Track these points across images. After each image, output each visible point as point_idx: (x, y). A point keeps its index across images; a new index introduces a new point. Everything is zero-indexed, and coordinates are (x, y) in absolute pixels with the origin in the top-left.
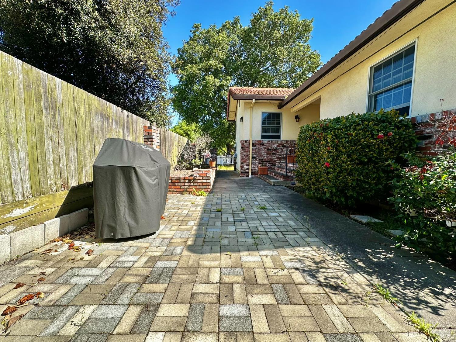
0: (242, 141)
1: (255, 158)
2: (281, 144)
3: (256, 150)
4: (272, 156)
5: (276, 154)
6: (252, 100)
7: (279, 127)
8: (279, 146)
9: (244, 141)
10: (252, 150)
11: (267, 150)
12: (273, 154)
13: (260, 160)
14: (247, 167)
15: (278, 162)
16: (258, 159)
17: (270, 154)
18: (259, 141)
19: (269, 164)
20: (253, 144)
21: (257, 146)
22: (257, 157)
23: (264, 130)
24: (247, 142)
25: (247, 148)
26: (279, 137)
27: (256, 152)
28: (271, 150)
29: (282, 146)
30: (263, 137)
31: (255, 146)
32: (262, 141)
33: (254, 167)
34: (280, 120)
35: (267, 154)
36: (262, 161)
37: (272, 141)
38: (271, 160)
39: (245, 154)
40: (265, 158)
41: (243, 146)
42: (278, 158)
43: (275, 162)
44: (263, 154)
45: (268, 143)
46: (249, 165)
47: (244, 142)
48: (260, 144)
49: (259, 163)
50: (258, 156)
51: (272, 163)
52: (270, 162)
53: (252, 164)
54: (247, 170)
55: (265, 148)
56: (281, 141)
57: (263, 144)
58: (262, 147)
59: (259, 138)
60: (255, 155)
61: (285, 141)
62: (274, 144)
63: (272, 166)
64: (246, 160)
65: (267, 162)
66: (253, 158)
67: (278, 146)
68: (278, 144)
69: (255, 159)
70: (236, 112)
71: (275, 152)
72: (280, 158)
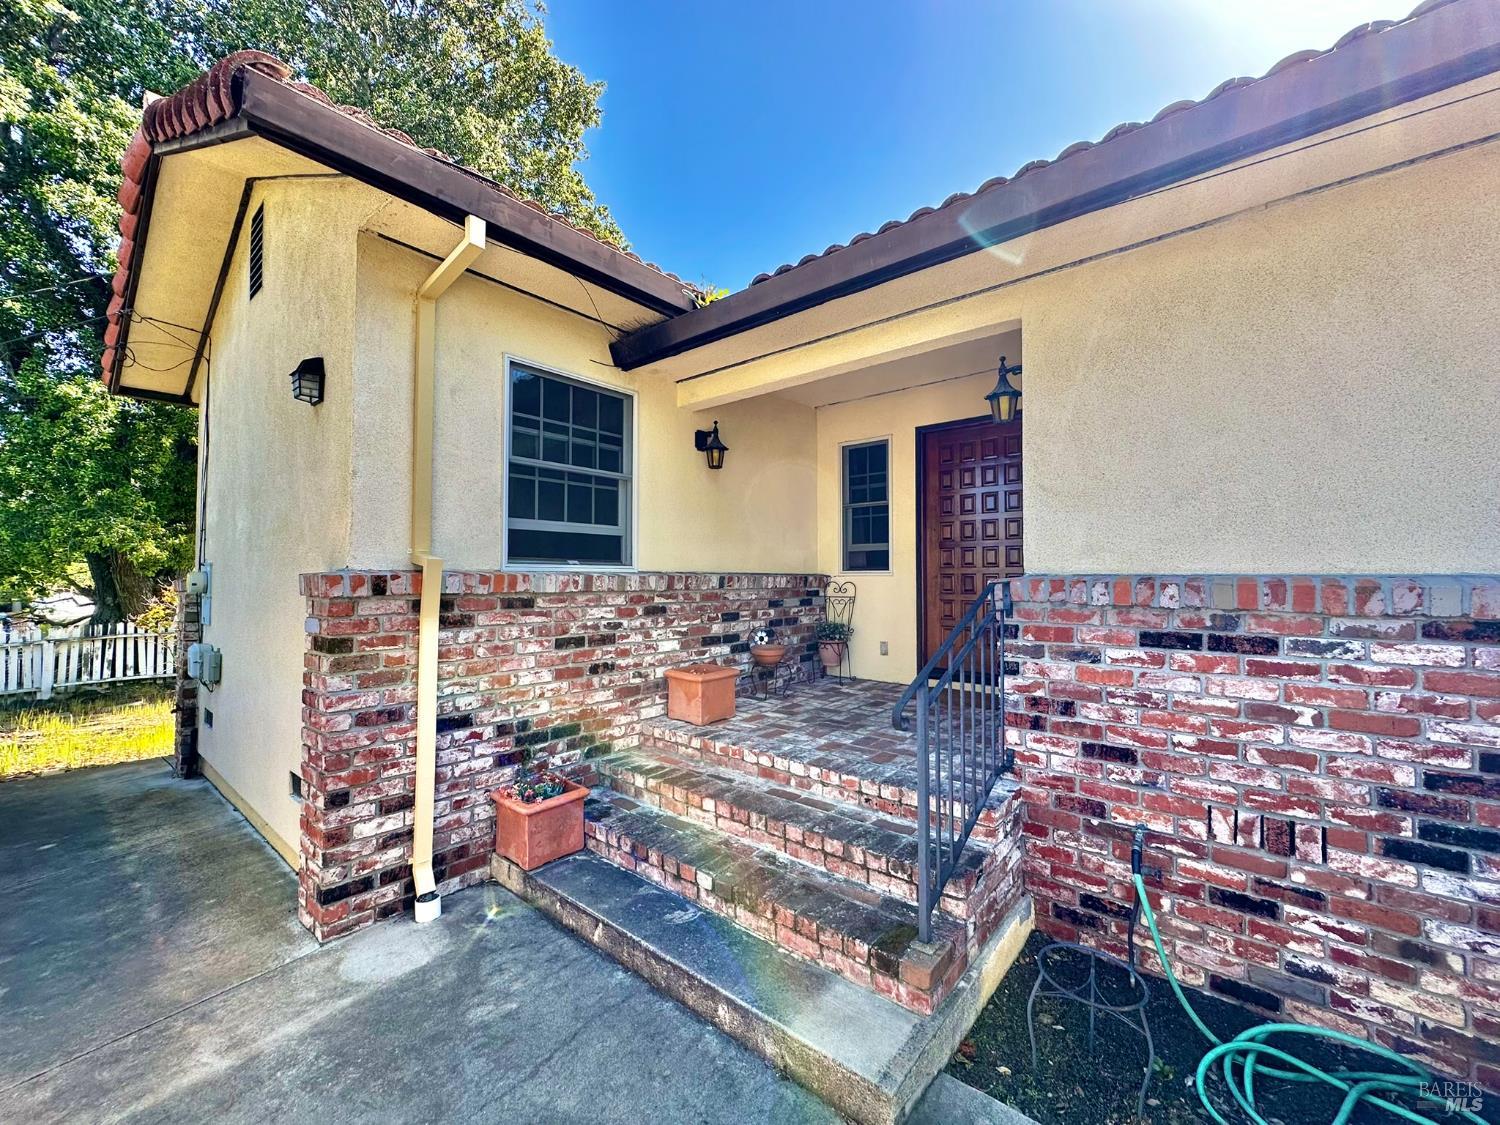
0: (333, 580)
1: (464, 722)
2: (638, 599)
3: (469, 653)
4: (589, 686)
5: (609, 667)
6: (458, 216)
7: (614, 482)
8: (631, 614)
9: (358, 581)
10: (443, 656)
11: (559, 645)
12: (594, 670)
13: (502, 730)
14: (393, 823)
15: (624, 719)
16: (488, 732)
17: (578, 673)
18: (499, 578)
19: (571, 746)
20: (446, 604)
21: (481, 619)
22: (486, 715)
23: (522, 493)
24: (393, 587)
25: (392, 641)
26: (611, 550)
27: (471, 671)
28: (579, 642)
29: (649, 612)
30: (522, 546)
31: (465, 622)
32: (525, 577)
33: (458, 805)
34: (619, 442)
35: (559, 675)
36: (519, 741)
37: (589, 578)
38: (583, 714)
39: (371, 700)
40: (544, 707)
41: (345, 631)
42: (625, 692)
43: (608, 724)
44: (526, 679)
45: (560, 597)
46: (407, 803)
47: (365, 591)
48: (509, 604)
49: (502, 761)
50: (488, 704)
51: (590, 739)
52: (575, 729)
53: (439, 779)
54: (393, 855)
55: (541, 632)
56: (643, 576)
57: (527, 604)
58: (517, 630)
59: (493, 556)
60: (462, 702)
61: (660, 575)
62: (598, 601)
63: (588, 755)
64: (382, 755)
65: (558, 733)
66: (445, 725)
67: (622, 612)
68: (621, 600)
69: (460, 734)
70: (206, 334)
71: (600, 655)
72: (636, 690)
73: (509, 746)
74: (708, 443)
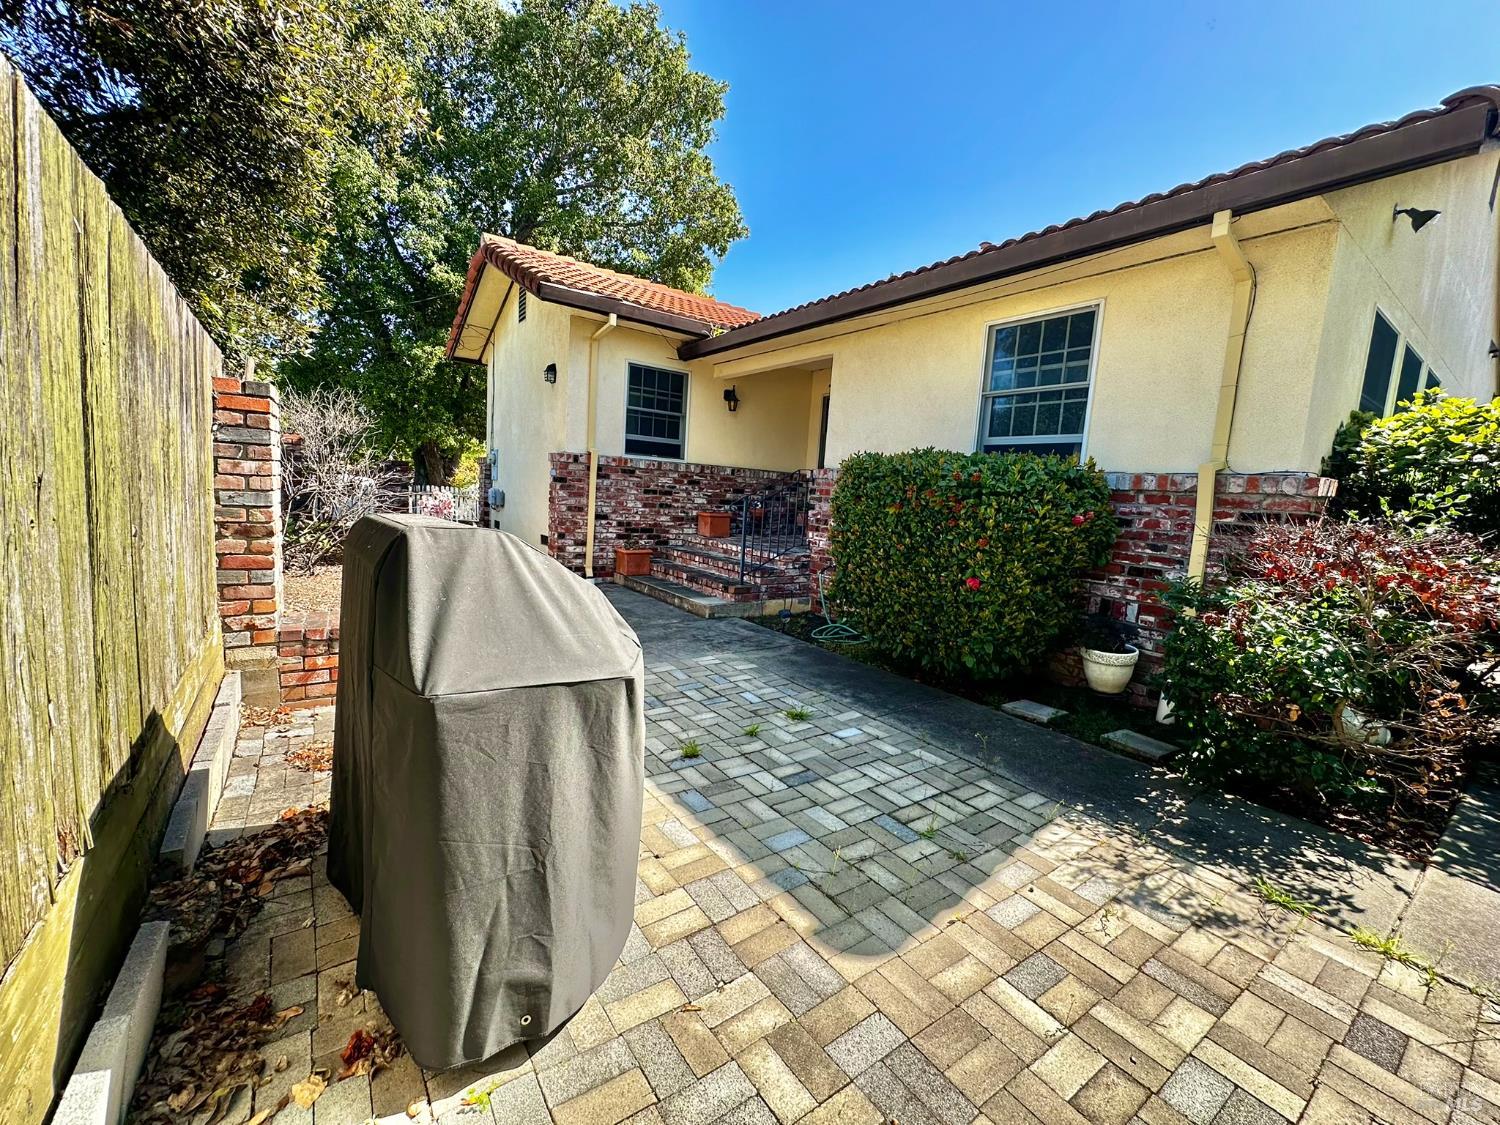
0: (561, 455)
1: (605, 517)
2: (685, 476)
3: (608, 489)
4: (658, 513)
5: (669, 506)
6: (607, 314)
7: (678, 418)
8: (681, 483)
9: (569, 456)
10: (598, 489)
11: (646, 492)
12: (661, 506)
13: (620, 524)
14: (579, 550)
15: (674, 531)
16: (614, 523)
17: (653, 506)
18: (620, 459)
19: (649, 538)
20: (600, 468)
21: (613, 476)
22: (613, 516)
23: (633, 422)
24: (581, 459)
25: (580, 480)
26: (676, 452)
27: (608, 497)
28: (655, 492)
29: (690, 483)
30: (631, 447)
31: (607, 477)
32: (631, 460)
33: (602, 550)
34: (681, 397)
35: (645, 506)
36: (627, 530)
37: (660, 463)
38: (655, 525)
39: (572, 501)
40: (638, 518)
41: (565, 475)
42: (675, 519)
43: (668, 532)
44: (630, 505)
45: (646, 470)
46: (583, 543)
47: (571, 460)
48: (624, 471)
49: (619, 537)
50: (614, 512)
51: (659, 537)
52: (651, 531)
53: (595, 538)
54: (579, 561)
55: (638, 485)
56: (688, 465)
57: (631, 472)
58: (627, 482)
59: (618, 450)
60: (604, 509)
61: (697, 465)
62: (665, 475)
63: (657, 544)
64: (576, 523)
65: (644, 530)
66: (598, 517)
67: (675, 481)
68: (676, 475)
69: (603, 522)
70: (492, 331)
71: (667, 500)
72: (682, 519)
73: (622, 532)
74: (730, 396)
